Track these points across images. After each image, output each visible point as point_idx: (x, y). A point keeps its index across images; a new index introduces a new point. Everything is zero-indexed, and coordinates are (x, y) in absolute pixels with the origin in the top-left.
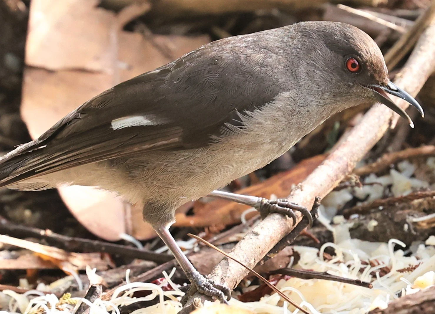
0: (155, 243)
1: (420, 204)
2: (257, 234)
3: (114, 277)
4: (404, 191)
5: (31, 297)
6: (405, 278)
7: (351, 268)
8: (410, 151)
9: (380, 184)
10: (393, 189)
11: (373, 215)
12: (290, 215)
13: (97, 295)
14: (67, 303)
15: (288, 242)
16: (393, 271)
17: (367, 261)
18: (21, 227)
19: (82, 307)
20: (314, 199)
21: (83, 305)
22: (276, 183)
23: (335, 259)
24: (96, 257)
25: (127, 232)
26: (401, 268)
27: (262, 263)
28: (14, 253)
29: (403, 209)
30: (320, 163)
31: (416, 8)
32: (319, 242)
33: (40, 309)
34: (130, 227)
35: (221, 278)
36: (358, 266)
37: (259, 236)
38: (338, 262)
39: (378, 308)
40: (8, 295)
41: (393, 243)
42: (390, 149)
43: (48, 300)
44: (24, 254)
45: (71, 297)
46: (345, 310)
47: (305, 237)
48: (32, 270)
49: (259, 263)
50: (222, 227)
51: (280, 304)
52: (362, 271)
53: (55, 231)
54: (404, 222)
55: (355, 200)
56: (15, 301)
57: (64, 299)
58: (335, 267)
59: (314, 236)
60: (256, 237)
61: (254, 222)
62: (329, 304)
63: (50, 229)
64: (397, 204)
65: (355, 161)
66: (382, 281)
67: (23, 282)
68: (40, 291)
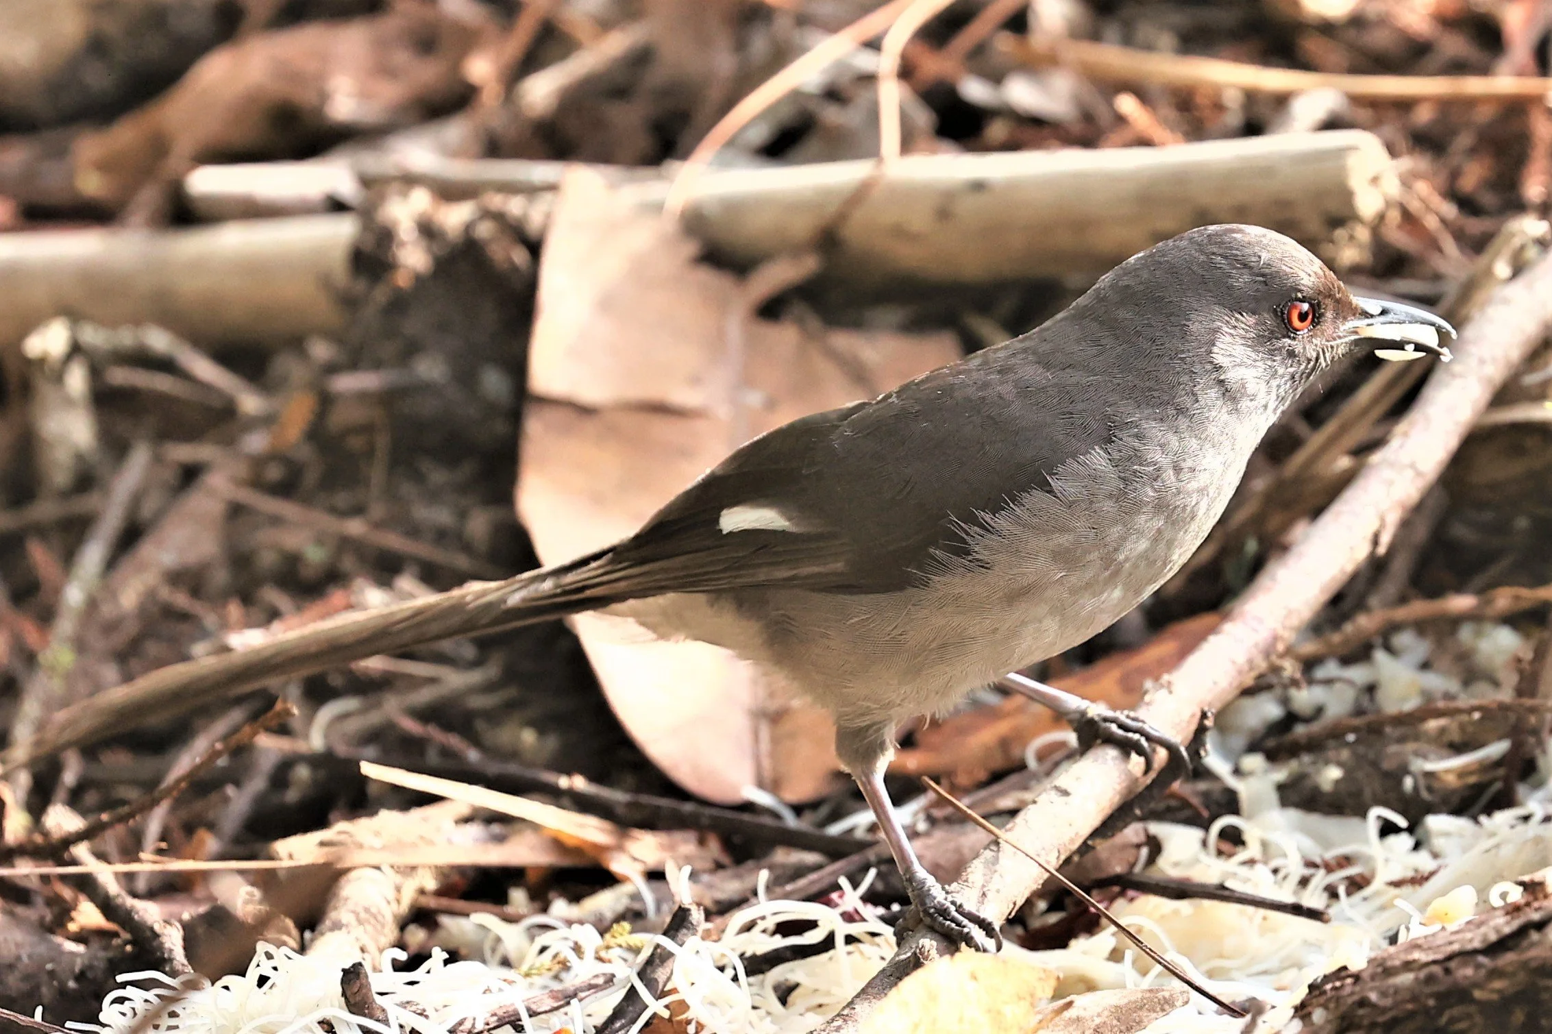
0: (824, 811)
1: (1443, 731)
2: (1065, 793)
3: (729, 887)
4: (1404, 699)
5: (536, 931)
6: (1405, 901)
7: (1281, 875)
8: (1419, 608)
9: (1350, 682)
10: (1381, 695)
11: (1331, 754)
12: (1140, 751)
13: (693, 929)
14: (620, 946)
15: (1138, 812)
16: (1377, 884)
17: (1318, 860)
18: (512, 769)
19: (657, 956)
20: (1199, 714)
21: (659, 950)
22: (1109, 675)
23: (1243, 855)
24: (686, 841)
25: (761, 784)
26: (1396, 876)
27: (1076, 858)
28: (496, 828)
29: (1402, 740)
30: (1212, 630)
31: (1437, 277)
32: (1205, 814)
33: (558, 959)
34: (768, 773)
35: (982, 893)
36: (1296, 869)
37: (1071, 797)
38: (1251, 862)
39: (1345, 968)
40: (482, 927)
41: (1379, 817)
42: (1374, 601)
43: (576, 939)
44: (520, 832)
45: (632, 932)
46: (1265, 973)
47: (1173, 803)
48: (538, 868)
49: (1068, 861)
50: (982, 775)
51: (1116, 956)
52: (1304, 882)
53: (593, 778)
54: (1404, 770)
55: (1291, 719)
56: (498, 940)
57: (614, 937)
58: (1244, 871)
59: (1195, 801)
60: (1064, 799)
61: (1057, 764)
62: (1228, 958)
63: (582, 772)
64: (1388, 730)
65: (1292, 629)
66: (1352, 906)
67: (518, 897)
68: (557, 918)
